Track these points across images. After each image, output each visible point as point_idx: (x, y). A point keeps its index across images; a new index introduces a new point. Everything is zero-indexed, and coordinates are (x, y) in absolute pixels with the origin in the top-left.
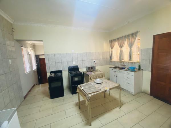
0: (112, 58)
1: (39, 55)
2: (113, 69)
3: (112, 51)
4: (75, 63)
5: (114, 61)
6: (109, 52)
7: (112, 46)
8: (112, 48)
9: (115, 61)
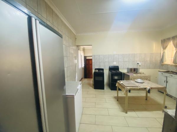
0: (164, 60)
1: (86, 57)
2: (163, 73)
3: (164, 53)
4: (116, 64)
5: (166, 64)
6: (160, 53)
7: (165, 47)
8: (164, 48)
9: (168, 65)
